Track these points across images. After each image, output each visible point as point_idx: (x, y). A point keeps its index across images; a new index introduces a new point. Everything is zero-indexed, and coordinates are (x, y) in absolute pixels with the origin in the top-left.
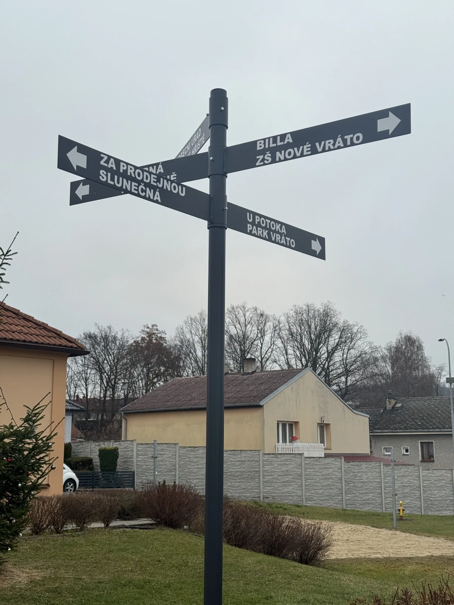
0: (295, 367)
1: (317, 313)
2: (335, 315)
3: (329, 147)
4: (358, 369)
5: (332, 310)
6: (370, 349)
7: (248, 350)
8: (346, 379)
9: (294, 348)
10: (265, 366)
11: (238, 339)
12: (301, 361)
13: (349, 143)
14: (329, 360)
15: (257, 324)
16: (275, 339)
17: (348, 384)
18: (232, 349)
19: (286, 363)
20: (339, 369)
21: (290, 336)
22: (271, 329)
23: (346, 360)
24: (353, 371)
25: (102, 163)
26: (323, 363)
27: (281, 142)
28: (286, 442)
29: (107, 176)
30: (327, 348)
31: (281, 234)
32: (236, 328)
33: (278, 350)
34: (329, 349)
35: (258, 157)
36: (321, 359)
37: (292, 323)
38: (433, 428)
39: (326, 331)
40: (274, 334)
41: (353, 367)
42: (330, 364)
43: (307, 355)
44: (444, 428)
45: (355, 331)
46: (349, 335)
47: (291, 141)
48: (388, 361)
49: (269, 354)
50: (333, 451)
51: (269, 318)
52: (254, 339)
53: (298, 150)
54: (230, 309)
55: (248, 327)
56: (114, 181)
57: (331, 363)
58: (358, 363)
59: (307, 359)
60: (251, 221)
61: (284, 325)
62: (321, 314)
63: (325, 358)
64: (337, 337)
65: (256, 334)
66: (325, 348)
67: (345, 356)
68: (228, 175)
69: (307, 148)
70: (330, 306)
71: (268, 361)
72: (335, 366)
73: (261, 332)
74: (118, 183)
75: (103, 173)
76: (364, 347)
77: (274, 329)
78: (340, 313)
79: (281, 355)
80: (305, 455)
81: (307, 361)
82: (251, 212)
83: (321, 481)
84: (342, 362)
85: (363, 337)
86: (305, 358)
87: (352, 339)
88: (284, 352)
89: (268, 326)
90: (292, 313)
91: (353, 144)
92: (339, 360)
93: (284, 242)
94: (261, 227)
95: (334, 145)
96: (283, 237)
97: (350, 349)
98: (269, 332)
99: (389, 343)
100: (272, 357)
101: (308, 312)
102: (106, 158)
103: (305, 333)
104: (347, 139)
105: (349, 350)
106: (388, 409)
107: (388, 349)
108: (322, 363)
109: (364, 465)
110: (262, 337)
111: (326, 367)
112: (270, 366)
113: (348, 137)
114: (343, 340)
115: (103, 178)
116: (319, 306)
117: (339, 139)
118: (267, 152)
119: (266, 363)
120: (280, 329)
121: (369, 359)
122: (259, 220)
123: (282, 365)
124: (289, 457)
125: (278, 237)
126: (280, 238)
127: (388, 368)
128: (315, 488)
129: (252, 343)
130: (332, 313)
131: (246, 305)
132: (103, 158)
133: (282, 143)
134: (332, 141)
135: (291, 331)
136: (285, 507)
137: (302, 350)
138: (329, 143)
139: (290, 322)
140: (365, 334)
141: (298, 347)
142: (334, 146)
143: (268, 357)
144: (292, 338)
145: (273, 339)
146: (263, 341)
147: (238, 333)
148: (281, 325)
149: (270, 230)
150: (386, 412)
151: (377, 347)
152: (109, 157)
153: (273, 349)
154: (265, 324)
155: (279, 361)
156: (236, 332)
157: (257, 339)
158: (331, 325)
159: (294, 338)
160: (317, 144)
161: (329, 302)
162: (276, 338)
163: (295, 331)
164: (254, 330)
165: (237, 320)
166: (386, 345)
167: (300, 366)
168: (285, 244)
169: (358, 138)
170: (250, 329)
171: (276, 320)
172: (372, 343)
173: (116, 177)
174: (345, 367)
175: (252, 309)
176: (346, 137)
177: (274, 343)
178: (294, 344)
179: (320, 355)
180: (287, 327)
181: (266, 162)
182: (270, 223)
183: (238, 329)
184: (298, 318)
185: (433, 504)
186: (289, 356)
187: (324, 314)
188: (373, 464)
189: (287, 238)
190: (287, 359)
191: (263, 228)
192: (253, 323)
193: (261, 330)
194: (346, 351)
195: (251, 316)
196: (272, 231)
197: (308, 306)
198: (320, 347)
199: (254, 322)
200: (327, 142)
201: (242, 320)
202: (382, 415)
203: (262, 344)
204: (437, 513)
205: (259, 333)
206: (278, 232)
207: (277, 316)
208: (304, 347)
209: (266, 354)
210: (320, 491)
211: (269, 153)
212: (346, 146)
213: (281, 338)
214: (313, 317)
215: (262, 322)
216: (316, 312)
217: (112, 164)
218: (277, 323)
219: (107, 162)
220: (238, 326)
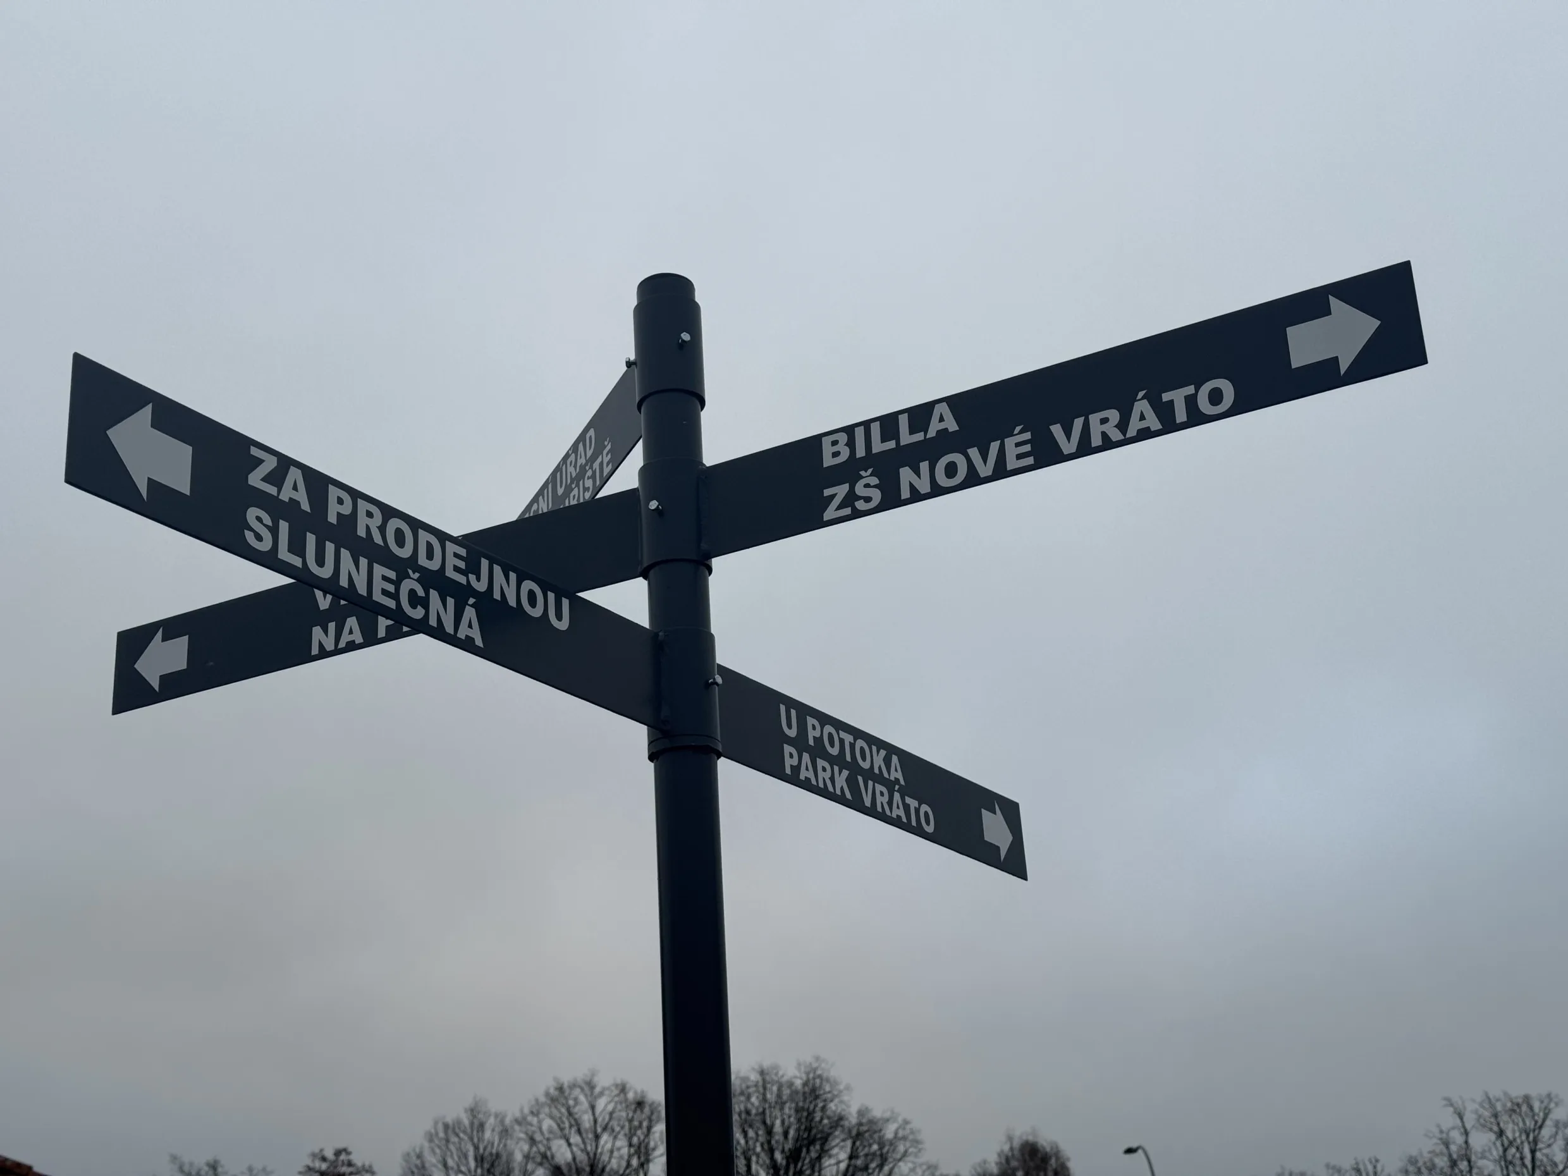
3: (1104, 435)
13: (1181, 416)
25: (255, 479)
27: (912, 431)
29: (274, 531)
31: (890, 785)
35: (827, 492)
47: (952, 425)
53: (985, 458)
56: (302, 554)
60: (792, 733)
68: (716, 562)
69: (1018, 445)
74: (320, 562)
75: (259, 519)
82: (791, 703)
91: (1196, 418)
93: (902, 813)
94: (827, 757)
95: (1123, 426)
96: (897, 796)
102: (270, 463)
104: (1172, 401)
113: (1177, 397)
115: (259, 538)
117: (1142, 406)
118: (863, 473)
122: (817, 734)
125: (882, 794)
126: (886, 799)
132: (260, 461)
133: (919, 437)
134: (1114, 415)
138: (1104, 421)
142: (1124, 433)
149: (854, 769)
152: (285, 463)
160: (1057, 430)
168: (904, 820)
169: (1216, 397)
173: (311, 539)
176: (1166, 397)
181: (861, 505)
182: (852, 746)
189: (908, 800)
191: (832, 760)
196: (861, 771)
200: (1094, 419)
206: (880, 779)
211: (871, 475)
212: (1170, 426)
217: (295, 488)
219: (277, 477)
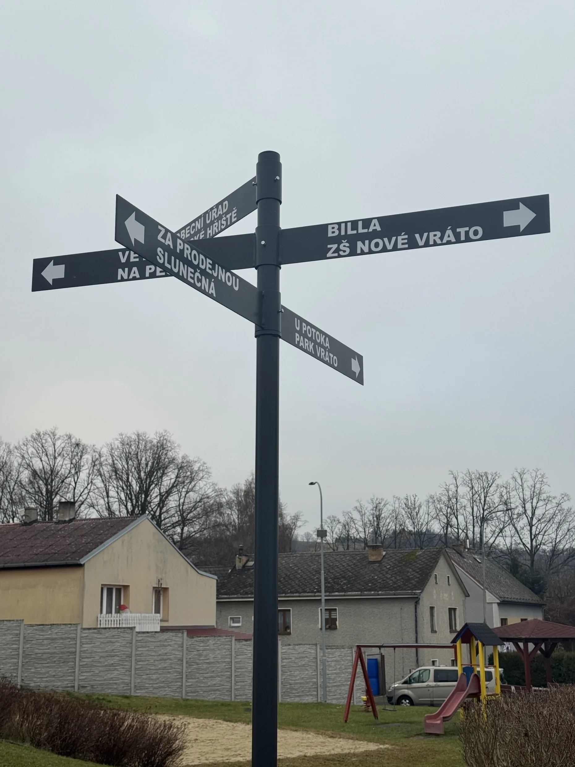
0: (117, 513)
1: (149, 445)
2: (173, 447)
4: (198, 517)
5: (169, 441)
6: (213, 492)
7: (57, 490)
8: (182, 530)
9: (118, 488)
10: (78, 512)
11: (43, 476)
12: (126, 506)
14: (161, 505)
15: (71, 457)
16: (93, 477)
17: (184, 535)
18: (34, 488)
19: (106, 508)
20: (174, 516)
21: (114, 474)
22: (89, 464)
23: (183, 505)
24: (191, 520)
26: (154, 509)
28: (111, 612)
30: (160, 490)
32: (41, 461)
33: (96, 491)
34: (162, 491)
36: (152, 504)
37: (116, 457)
38: (291, 592)
39: (159, 469)
40: (93, 470)
41: (192, 514)
42: (163, 511)
43: (133, 498)
44: (305, 592)
45: (196, 468)
46: (189, 473)
48: (235, 507)
49: (85, 497)
50: (171, 623)
51: (87, 449)
52: (66, 475)
54: (34, 435)
55: (57, 461)
57: (164, 509)
58: (198, 509)
59: (134, 503)
61: (107, 459)
62: (154, 446)
63: (157, 503)
64: (173, 476)
65: (69, 469)
66: (157, 490)
67: (182, 501)
70: (168, 436)
71: (83, 505)
72: (170, 512)
73: (75, 467)
76: (206, 490)
77: (93, 464)
78: (179, 446)
79: (100, 498)
80: (137, 630)
81: (134, 507)
83: (156, 663)
84: (178, 509)
85: (205, 477)
86: (132, 502)
87: (192, 479)
88: (105, 494)
89: (85, 459)
90: (117, 444)
92: (175, 505)
97: (189, 492)
98: (86, 467)
99: (236, 485)
100: (88, 500)
101: (139, 442)
103: (133, 470)
105: (187, 492)
106: (237, 568)
107: (234, 493)
108: (152, 509)
109: (211, 641)
110: (76, 473)
111: (157, 514)
112: (86, 512)
114: (180, 480)
116: (152, 436)
119: (80, 507)
120: (101, 464)
121: (212, 505)
123: (101, 510)
124: (115, 632)
127: (234, 516)
128: (148, 672)
129: (63, 482)
130: (169, 445)
131: (56, 431)
135: (115, 467)
136: (109, 699)
137: (128, 492)
139: (114, 455)
140: (208, 474)
141: (123, 488)
143: (83, 500)
144: (116, 475)
145: (91, 476)
146: (78, 478)
147: (43, 468)
148: (102, 459)
150: (234, 572)
151: (222, 490)
153: (90, 490)
154: (81, 457)
155: (97, 506)
156: (41, 467)
157: (69, 475)
158: (166, 460)
159: (118, 476)
161: (165, 431)
162: (95, 475)
163: (121, 467)
164: (66, 465)
165: (44, 450)
166: (233, 488)
167: (124, 513)
170: (61, 463)
171: (97, 452)
172: (216, 485)
174: (182, 515)
175: (65, 436)
177: (92, 482)
178: (119, 484)
179: (151, 498)
180: (110, 461)
183: (44, 463)
184: (124, 450)
185: (292, 689)
186: (111, 500)
187: (157, 446)
188: (223, 639)
190: (108, 503)
192: (66, 455)
193: (76, 464)
194: (183, 494)
195: (63, 445)
197: (138, 435)
198: (151, 488)
199: (67, 453)
201: (51, 450)
202: (230, 575)
203: (76, 483)
204: (297, 700)
205: (73, 468)
207: (98, 447)
208: (130, 488)
209: (80, 496)
210: (154, 677)
213: (101, 475)
214: (144, 450)
215: (77, 453)
216: (148, 443)
218: (97, 456)
220: (44, 458)
